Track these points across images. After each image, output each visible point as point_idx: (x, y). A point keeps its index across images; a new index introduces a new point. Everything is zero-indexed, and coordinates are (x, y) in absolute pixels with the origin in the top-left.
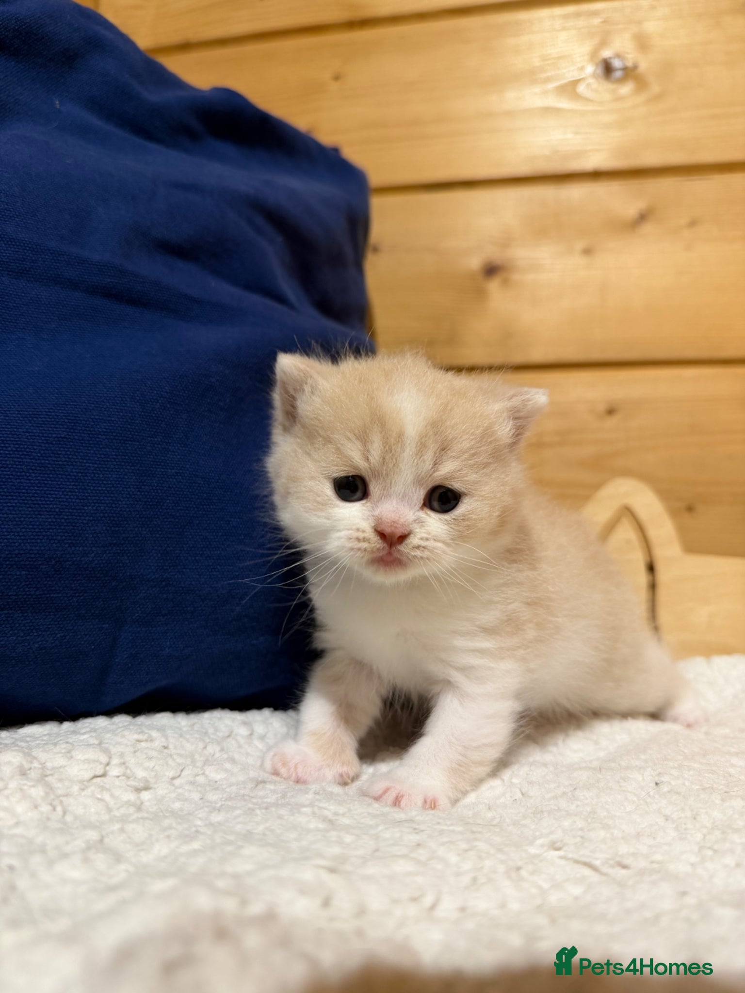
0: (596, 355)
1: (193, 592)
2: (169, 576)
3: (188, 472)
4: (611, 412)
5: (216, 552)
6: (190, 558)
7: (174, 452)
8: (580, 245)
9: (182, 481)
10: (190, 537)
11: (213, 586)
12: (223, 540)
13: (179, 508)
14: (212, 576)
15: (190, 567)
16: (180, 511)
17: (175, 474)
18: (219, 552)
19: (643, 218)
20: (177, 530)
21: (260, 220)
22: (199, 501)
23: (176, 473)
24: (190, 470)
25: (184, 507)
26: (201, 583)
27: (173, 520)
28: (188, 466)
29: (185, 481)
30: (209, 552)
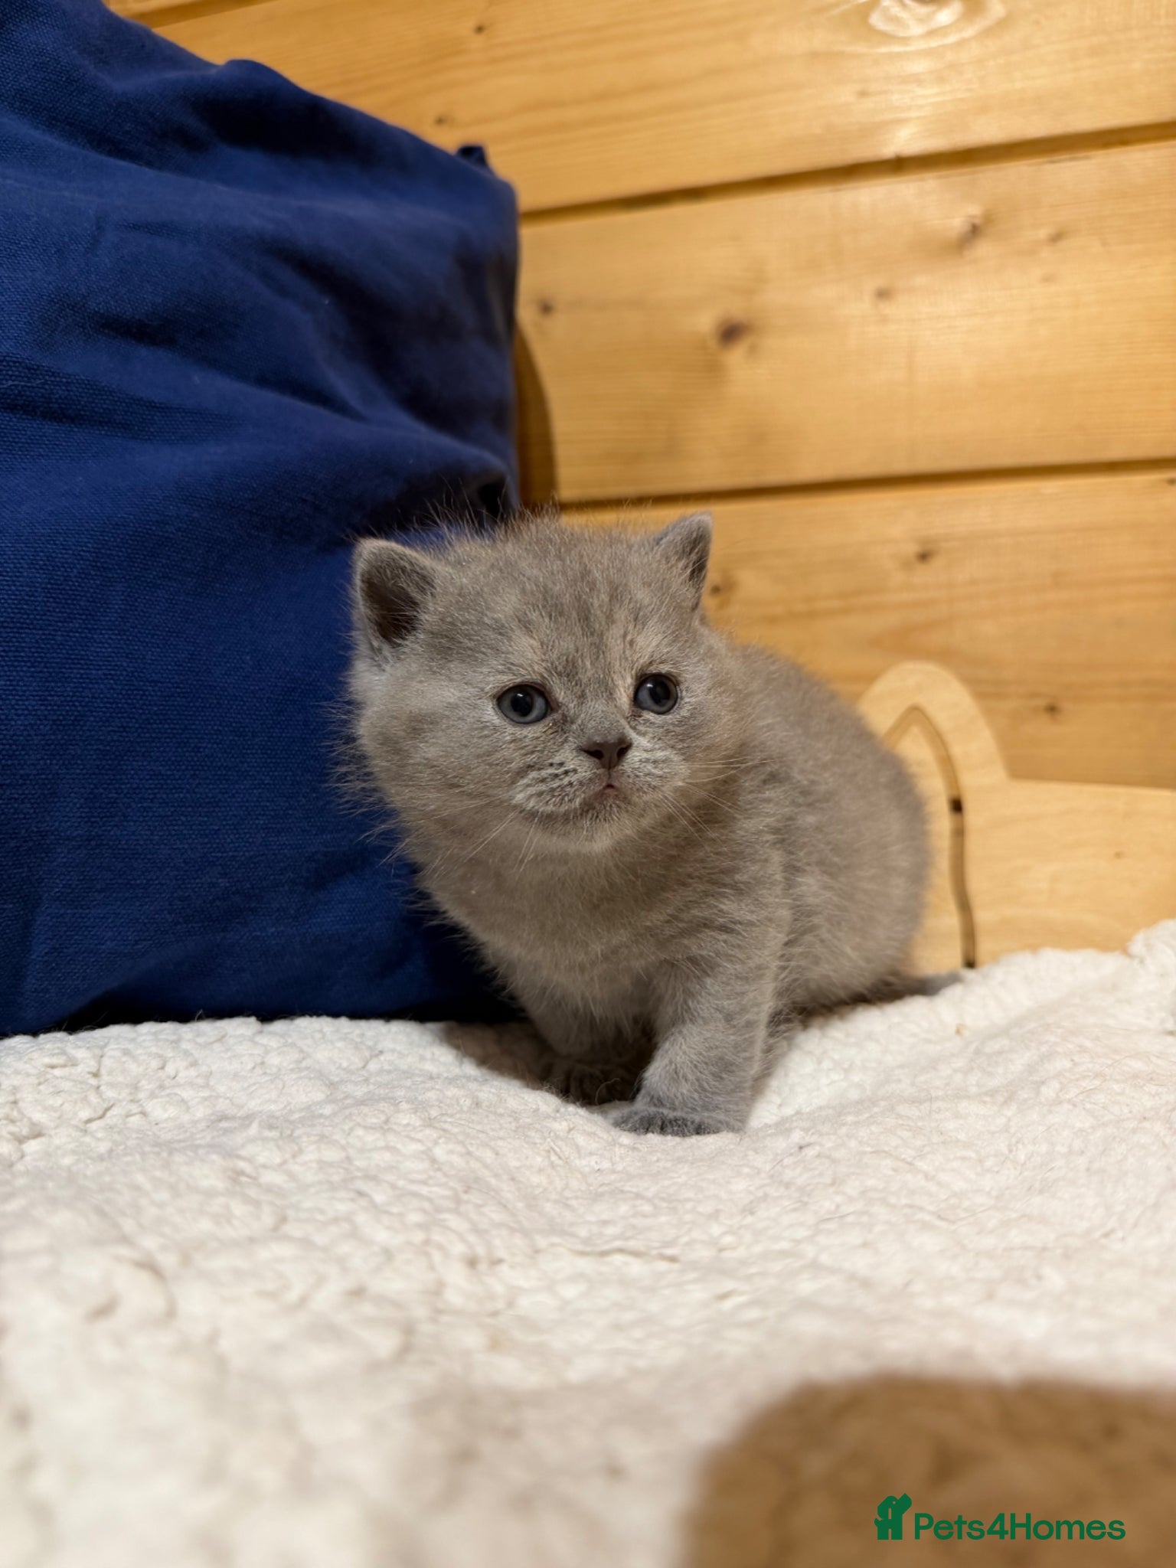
0: (901, 465)
1: (142, 857)
2: (100, 833)
3: (125, 673)
4: (924, 557)
5: (176, 795)
6: (133, 805)
7: (103, 643)
8: (871, 285)
9: (115, 686)
10: (132, 772)
11: (175, 847)
12: (188, 776)
13: (111, 728)
14: (173, 833)
15: (135, 818)
16: (112, 733)
17: (103, 677)
18: (182, 795)
19: (975, 232)
20: (110, 762)
21: (287, 275)
22: (144, 717)
23: (104, 674)
24: (129, 669)
25: (119, 727)
26: (154, 842)
27: (101, 747)
28: (125, 664)
29: (120, 687)
30: (164, 796)
